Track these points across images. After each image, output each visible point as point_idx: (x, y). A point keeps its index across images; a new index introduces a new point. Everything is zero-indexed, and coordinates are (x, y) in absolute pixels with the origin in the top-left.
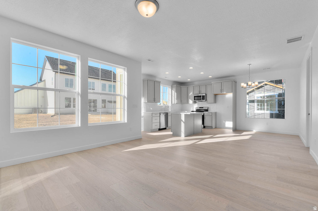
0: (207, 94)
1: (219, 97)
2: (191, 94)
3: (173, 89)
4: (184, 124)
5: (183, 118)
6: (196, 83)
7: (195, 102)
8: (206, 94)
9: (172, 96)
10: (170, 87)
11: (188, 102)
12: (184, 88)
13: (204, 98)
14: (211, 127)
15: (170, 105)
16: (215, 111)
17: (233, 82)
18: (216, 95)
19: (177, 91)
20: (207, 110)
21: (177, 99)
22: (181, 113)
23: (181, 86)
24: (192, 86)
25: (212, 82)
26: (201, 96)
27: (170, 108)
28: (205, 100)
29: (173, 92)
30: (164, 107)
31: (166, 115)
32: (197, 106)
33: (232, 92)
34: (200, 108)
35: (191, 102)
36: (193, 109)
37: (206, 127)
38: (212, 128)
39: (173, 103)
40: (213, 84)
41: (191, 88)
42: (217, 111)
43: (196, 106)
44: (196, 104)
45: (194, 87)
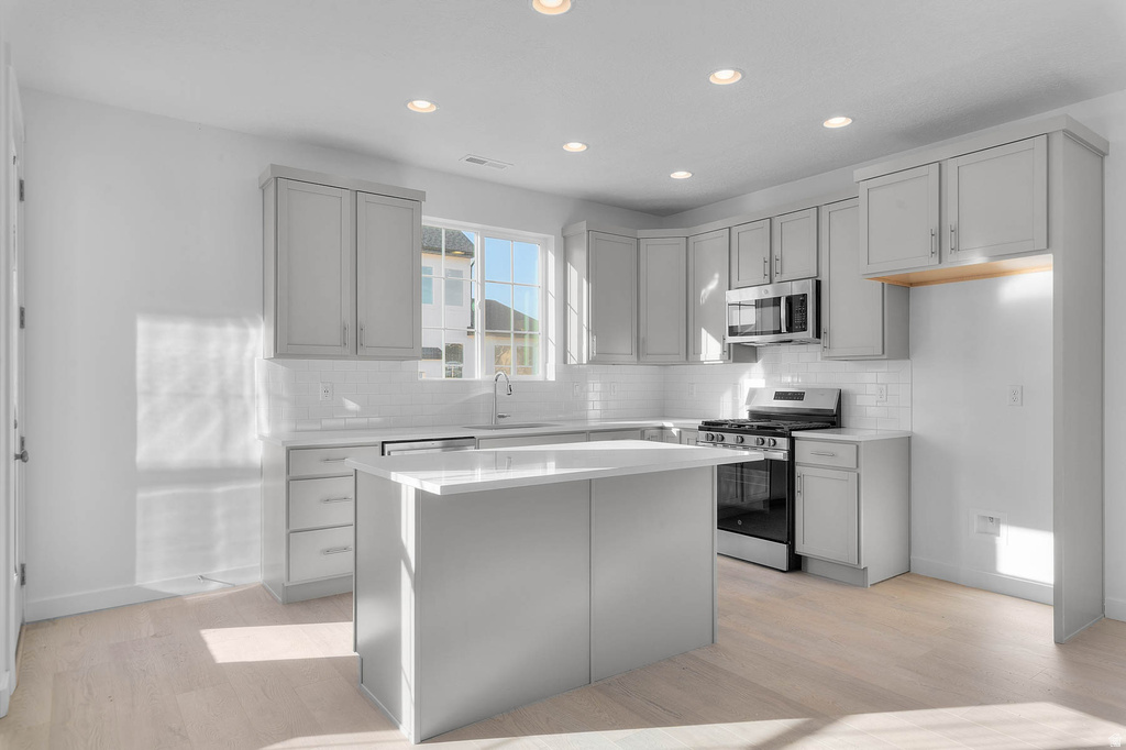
0: (824, 278)
1: (937, 310)
2: (713, 285)
3: (573, 253)
8: (818, 284)
9: (565, 304)
11: (690, 350)
12: (661, 249)
13: (797, 318)
14: (851, 574)
16: (902, 427)
17: (1059, 142)
18: (902, 290)
20: (831, 420)
23: (642, 233)
24: (717, 225)
26: (777, 302)
28: (810, 333)
32: (757, 386)
33: (1049, 246)
34: (779, 396)
35: (711, 348)
36: (735, 403)
37: (812, 567)
38: (864, 585)
39: (572, 361)
40: (862, 193)
42: (919, 423)
44: (760, 362)
45: (734, 229)
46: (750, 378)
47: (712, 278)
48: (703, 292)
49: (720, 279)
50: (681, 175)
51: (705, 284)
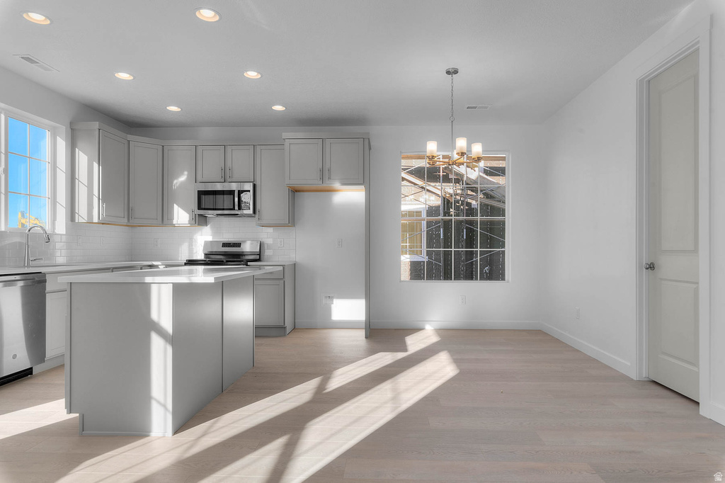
0: (258, 183)
1: (308, 202)
2: (183, 178)
3: (80, 144)
4: (170, 350)
5: (162, 310)
6: (207, 133)
7: (201, 220)
9: (73, 178)
10: (63, 129)
11: (164, 218)
12: (143, 149)
15: (61, 227)
18: (295, 191)
19: (102, 158)
21: (107, 196)
22: (148, 280)
23: (130, 137)
24: (187, 142)
25: (285, 135)
26: (232, 193)
27: (58, 245)
28: (251, 211)
29: (82, 159)
30: (17, 239)
31: (35, 287)
32: (210, 238)
33: (363, 183)
34: (225, 245)
35: (181, 216)
36: (191, 251)
38: (284, 335)
39: (77, 220)
40: (286, 145)
41: (181, 151)
43: (203, 239)
44: (209, 226)
45: (199, 148)
46: (202, 235)
47: (182, 174)
48: (175, 182)
49: (188, 175)
50: (173, 108)
51: (177, 177)
